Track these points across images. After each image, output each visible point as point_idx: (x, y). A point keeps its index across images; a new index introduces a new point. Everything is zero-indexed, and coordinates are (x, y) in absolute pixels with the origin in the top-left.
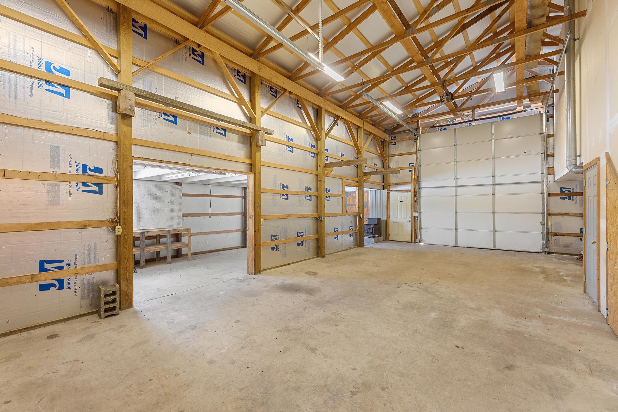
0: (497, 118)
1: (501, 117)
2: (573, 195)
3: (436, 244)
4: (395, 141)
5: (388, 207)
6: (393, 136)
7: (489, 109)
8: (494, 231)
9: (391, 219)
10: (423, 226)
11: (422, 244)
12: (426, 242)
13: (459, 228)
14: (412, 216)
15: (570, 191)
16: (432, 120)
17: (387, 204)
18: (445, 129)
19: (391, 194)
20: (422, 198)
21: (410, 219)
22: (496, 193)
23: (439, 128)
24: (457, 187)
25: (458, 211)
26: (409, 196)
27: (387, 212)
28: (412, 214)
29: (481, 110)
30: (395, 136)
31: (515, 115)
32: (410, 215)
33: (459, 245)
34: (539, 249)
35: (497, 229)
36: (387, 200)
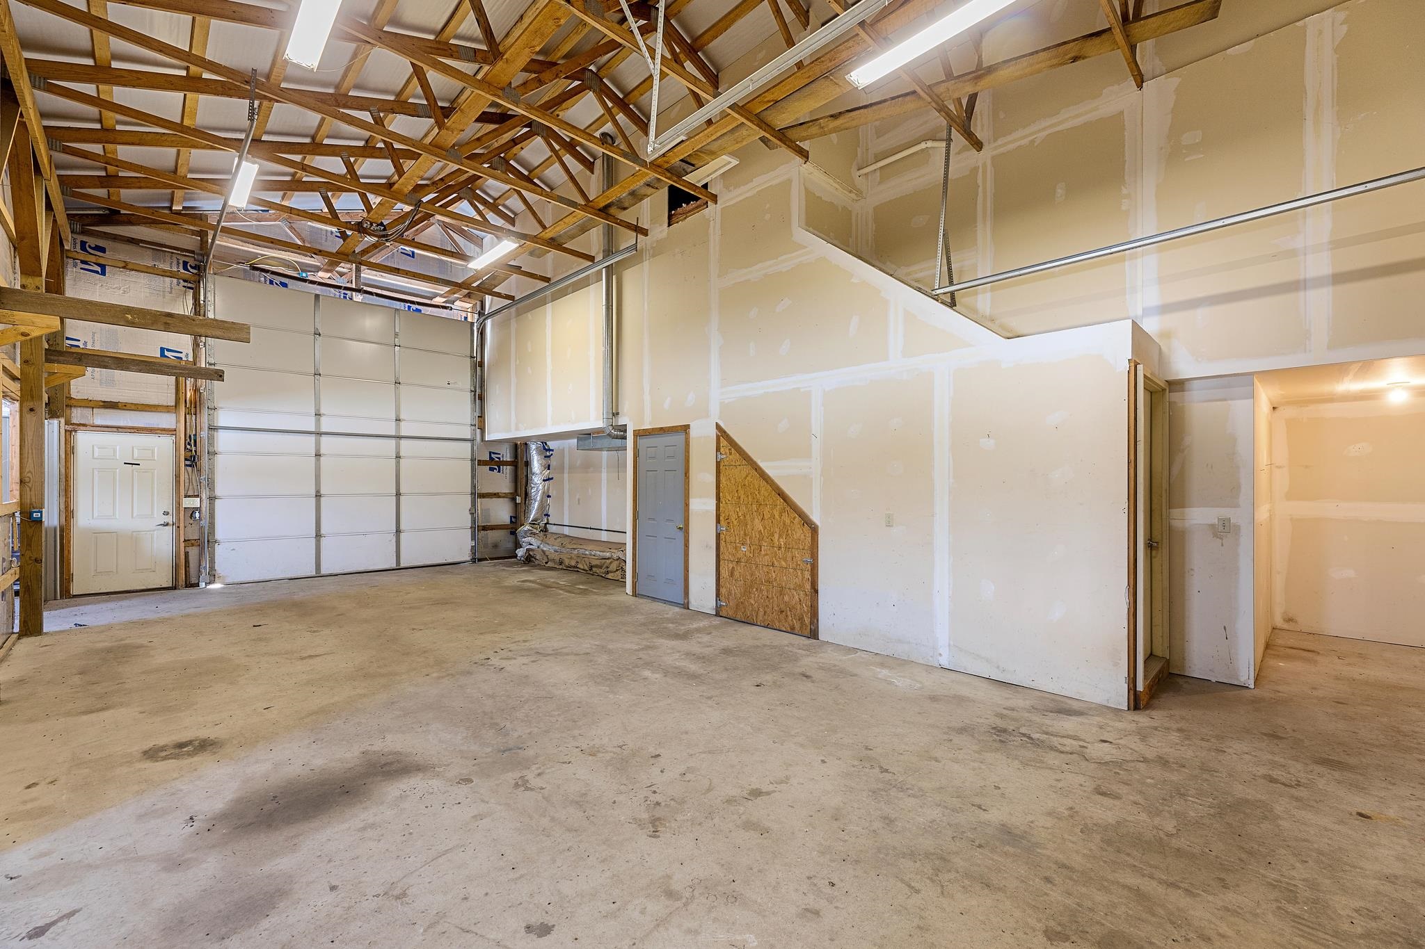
0: (399, 303)
1: (407, 305)
2: (503, 465)
3: (262, 579)
4: (102, 261)
5: (66, 481)
6: (92, 241)
7: (385, 277)
8: (398, 531)
9: (84, 519)
10: (219, 535)
11: (216, 586)
12: (230, 580)
13: (323, 532)
14: (178, 509)
15: (499, 458)
16: (246, 249)
17: (63, 471)
18: (285, 285)
19: (84, 440)
20: (218, 458)
21: (169, 519)
22: (402, 454)
23: (269, 276)
24: (319, 434)
25: (322, 492)
26: (163, 450)
27: (63, 500)
28: (179, 503)
29: (369, 274)
30: (101, 243)
31: (430, 309)
32: (168, 504)
33: (323, 572)
34: (466, 556)
35: (402, 527)
36: (63, 456)
